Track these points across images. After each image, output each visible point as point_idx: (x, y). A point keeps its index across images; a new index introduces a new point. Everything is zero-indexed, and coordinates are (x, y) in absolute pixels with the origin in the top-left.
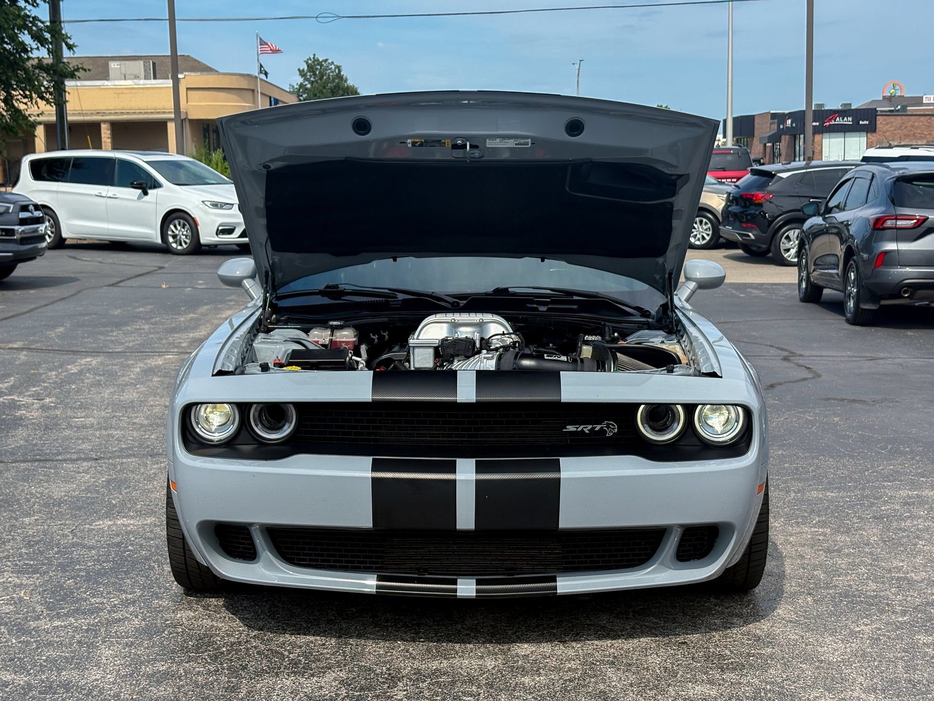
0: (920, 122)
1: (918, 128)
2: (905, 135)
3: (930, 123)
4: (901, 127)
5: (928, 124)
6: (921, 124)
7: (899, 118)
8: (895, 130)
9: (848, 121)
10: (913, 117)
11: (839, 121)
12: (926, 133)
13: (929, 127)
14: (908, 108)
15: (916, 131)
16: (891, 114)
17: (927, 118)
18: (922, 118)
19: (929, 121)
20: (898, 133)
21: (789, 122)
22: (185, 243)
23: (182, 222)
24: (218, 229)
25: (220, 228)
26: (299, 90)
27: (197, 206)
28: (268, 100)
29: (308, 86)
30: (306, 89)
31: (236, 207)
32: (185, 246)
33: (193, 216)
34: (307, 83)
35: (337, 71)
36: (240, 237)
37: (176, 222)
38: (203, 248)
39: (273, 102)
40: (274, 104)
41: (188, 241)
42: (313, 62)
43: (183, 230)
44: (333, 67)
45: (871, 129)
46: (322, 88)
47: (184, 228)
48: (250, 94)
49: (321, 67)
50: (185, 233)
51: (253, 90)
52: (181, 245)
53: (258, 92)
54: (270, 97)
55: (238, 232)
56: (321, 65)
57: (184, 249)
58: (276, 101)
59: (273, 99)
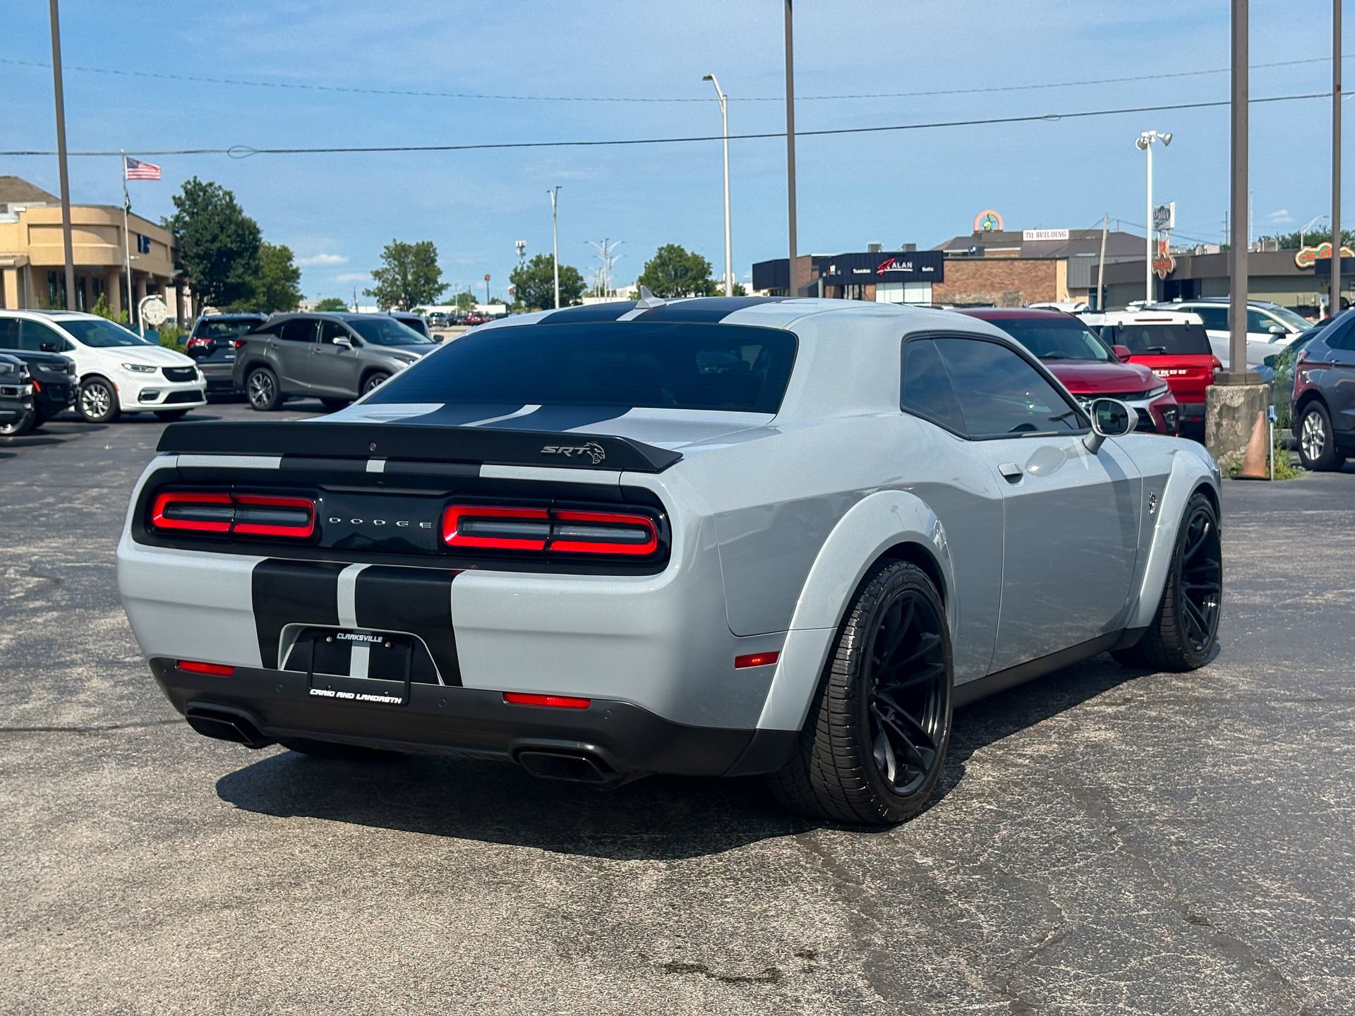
0: (999, 268)
1: (996, 276)
2: (980, 286)
3: (1011, 269)
4: (975, 274)
5: (1009, 271)
6: (1000, 271)
7: (971, 263)
8: (967, 279)
9: (907, 267)
10: (989, 262)
11: (896, 267)
12: (1008, 282)
13: (1011, 274)
14: (986, 250)
15: (994, 280)
16: (964, 257)
17: (1010, 262)
18: (1002, 263)
20: (972, 283)
21: (833, 268)
22: (103, 410)
23: (99, 386)
24: (140, 395)
25: (143, 393)
26: (173, 224)
27: (117, 370)
28: (136, 238)
29: (187, 219)
30: (185, 223)
31: (159, 371)
32: (102, 414)
33: (112, 380)
34: (185, 214)
35: (228, 199)
36: (166, 401)
37: (92, 387)
38: (123, 416)
39: (142, 242)
40: (144, 244)
41: (106, 408)
42: (194, 187)
43: (100, 396)
44: (221, 193)
45: (937, 278)
46: (207, 222)
47: (101, 393)
48: (114, 231)
49: (204, 194)
50: (102, 399)
51: (118, 227)
52: (97, 412)
53: (124, 229)
54: (139, 236)
55: (163, 397)
56: (205, 192)
57: (101, 417)
58: (147, 240)
59: (142, 238)
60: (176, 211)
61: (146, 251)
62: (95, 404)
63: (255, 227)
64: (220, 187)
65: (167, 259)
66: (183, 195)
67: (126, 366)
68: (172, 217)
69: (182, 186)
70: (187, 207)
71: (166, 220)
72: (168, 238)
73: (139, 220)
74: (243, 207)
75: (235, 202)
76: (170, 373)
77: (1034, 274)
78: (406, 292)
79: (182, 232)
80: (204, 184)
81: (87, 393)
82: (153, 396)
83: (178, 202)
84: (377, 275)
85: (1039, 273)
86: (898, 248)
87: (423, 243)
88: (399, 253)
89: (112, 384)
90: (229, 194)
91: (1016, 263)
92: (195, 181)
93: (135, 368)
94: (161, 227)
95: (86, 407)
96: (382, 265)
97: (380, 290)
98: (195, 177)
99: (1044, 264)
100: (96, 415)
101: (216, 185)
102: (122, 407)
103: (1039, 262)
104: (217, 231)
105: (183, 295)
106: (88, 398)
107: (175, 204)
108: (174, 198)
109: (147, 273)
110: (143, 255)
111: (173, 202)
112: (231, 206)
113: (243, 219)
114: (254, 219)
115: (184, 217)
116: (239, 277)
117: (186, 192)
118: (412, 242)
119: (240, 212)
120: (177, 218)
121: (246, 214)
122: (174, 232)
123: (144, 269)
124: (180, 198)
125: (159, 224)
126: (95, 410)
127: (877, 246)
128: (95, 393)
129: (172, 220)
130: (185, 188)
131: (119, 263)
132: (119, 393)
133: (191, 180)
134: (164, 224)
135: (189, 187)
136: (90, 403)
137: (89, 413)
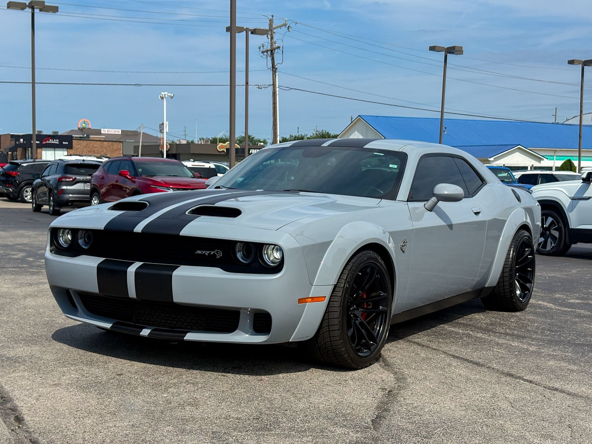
0: (97, 144)
1: (96, 147)
2: (89, 151)
3: (102, 145)
4: (86, 146)
5: (101, 146)
6: (97, 145)
7: (85, 141)
8: (83, 148)
9: (56, 142)
10: (93, 142)
11: (51, 141)
12: (100, 150)
13: (102, 147)
14: (91, 136)
15: (95, 149)
16: (81, 139)
17: (101, 142)
18: (98, 142)
19: (102, 144)
20: (85, 150)
21: (22, 140)
45: (69, 147)
77: (112, 148)
85: (114, 147)
86: (50, 133)
91: (104, 143)
99: (116, 144)
103: (114, 143)
127: (42, 132)
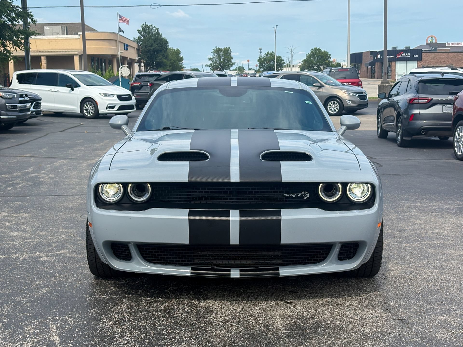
0: (443, 56)
1: (442, 58)
2: (436, 62)
3: (448, 56)
4: (434, 58)
5: (447, 57)
6: (444, 57)
7: (433, 54)
8: (431, 60)
9: (408, 55)
10: (440, 53)
11: (404, 55)
12: (446, 61)
13: (448, 58)
14: (438, 49)
15: (441, 60)
16: (429, 52)
17: (447, 53)
18: (444, 54)
19: (448, 55)
20: (433, 61)
21: (379, 56)
22: (92, 113)
23: (90, 103)
24: (107, 106)
25: (108, 106)
26: (138, 40)
27: (97, 96)
28: (123, 45)
29: (143, 38)
30: (142, 40)
31: (116, 96)
32: (91, 114)
33: (95, 100)
34: (142, 36)
35: (157, 31)
36: (117, 110)
37: (88, 103)
38: (100, 115)
39: (125, 46)
40: (126, 47)
41: (93, 112)
42: (145, 26)
43: (90, 107)
44: (155, 29)
45: (419, 59)
46: (149, 39)
47: (91, 106)
48: (114, 42)
49: (149, 29)
50: (91, 108)
51: (116, 40)
52: (90, 114)
53: (118, 41)
54: (124, 44)
55: (117, 108)
56: (149, 28)
57: (91, 116)
58: (127, 46)
59: (125, 45)
60: (139, 35)
61: (127, 49)
62: (88, 110)
63: (166, 41)
64: (155, 27)
65: (135, 53)
66: (141, 29)
67: (102, 94)
68: (137, 37)
69: (141, 26)
70: (143, 34)
71: (135, 39)
72: (135, 45)
73: (124, 38)
74: (162, 34)
75: (159, 32)
76: (120, 97)
77: (457, 58)
78: (220, 65)
79: (141, 43)
80: (149, 25)
81: (85, 105)
82: (113, 107)
83: (139, 32)
84: (210, 59)
85: (459, 58)
86: (403, 48)
87: (226, 47)
88: (218, 51)
89: (96, 102)
90: (158, 29)
91: (450, 54)
92: (145, 24)
93: (106, 95)
94: (133, 41)
95: (85, 111)
96: (211, 56)
97: (211, 64)
98: (146, 23)
99: (461, 54)
100: (89, 115)
101: (153, 26)
102: (100, 112)
103: (459, 53)
104: (153, 43)
105: (141, 66)
106: (86, 108)
107: (139, 33)
108: (138, 30)
109: (127, 58)
110: (126, 51)
111: (137, 32)
112: (158, 33)
113: (162, 38)
114: (166, 38)
115: (141, 38)
116: (161, 59)
117: (142, 28)
118: (222, 47)
119: (161, 36)
120: (139, 38)
121: (163, 36)
122: (138, 43)
123: (126, 56)
124: (140, 30)
125: (132, 40)
126: (88, 113)
127: (395, 48)
128: (89, 106)
129: (137, 39)
130: (142, 27)
131: (116, 54)
132: (98, 106)
133: (144, 24)
134: (134, 40)
135: (143, 26)
136: (86, 110)
137: (86, 114)
